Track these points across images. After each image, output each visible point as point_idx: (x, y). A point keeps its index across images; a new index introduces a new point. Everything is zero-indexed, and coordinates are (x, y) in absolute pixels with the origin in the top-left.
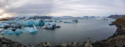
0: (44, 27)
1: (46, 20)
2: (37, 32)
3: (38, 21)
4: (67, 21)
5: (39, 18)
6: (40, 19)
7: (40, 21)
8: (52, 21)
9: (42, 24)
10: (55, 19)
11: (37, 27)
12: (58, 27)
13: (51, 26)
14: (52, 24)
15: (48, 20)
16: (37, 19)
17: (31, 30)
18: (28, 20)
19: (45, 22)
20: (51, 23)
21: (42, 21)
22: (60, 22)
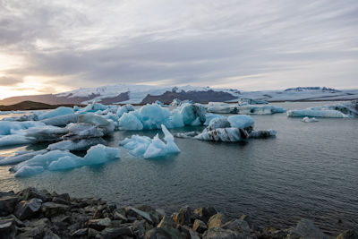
0: (205, 134)
1: (211, 105)
3: (179, 111)
5: (183, 96)
6: (186, 104)
7: (186, 108)
8: (235, 111)
9: (196, 122)
10: (251, 101)
11: (175, 136)
12: (265, 136)
13: (232, 130)
14: (237, 121)
15: (219, 105)
16: (175, 101)
17: (151, 146)
18: (141, 104)
19: (207, 115)
20: (230, 118)
21: (195, 111)
22: (274, 112)
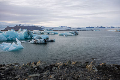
0: (33, 41)
1: (34, 31)
2: (23, 48)
3: (22, 33)
4: (64, 33)
5: (23, 28)
6: (25, 31)
7: (25, 32)
8: (43, 33)
9: (29, 37)
10: (48, 30)
11: (21, 42)
12: (52, 41)
13: (42, 40)
14: (43, 37)
15: (37, 31)
16: (20, 29)
17: (12, 46)
19: (33, 35)
20: (41, 36)
21: (29, 34)
22: (55, 34)
